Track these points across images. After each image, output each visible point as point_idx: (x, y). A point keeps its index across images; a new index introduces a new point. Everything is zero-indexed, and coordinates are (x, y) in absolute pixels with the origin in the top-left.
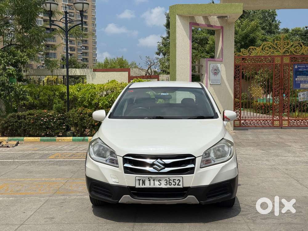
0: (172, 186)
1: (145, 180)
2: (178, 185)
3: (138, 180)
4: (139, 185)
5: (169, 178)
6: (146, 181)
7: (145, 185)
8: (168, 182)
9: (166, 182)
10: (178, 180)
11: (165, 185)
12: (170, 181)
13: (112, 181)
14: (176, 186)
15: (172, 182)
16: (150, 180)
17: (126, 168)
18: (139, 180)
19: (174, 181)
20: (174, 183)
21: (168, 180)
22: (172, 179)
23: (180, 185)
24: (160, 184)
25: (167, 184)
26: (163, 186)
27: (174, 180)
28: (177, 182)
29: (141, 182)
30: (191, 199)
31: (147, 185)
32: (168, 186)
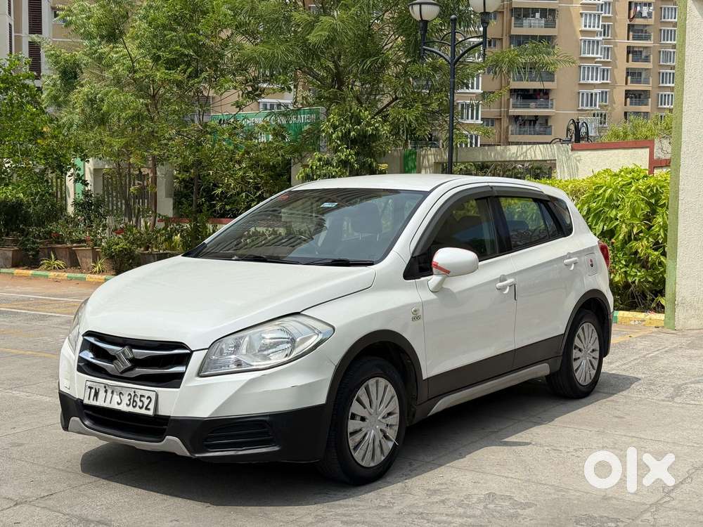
0: (137, 410)
1: (99, 389)
2: (146, 408)
3: (89, 388)
4: (89, 399)
5: (135, 392)
6: (100, 392)
7: (97, 399)
8: (132, 401)
9: (130, 400)
10: (147, 398)
11: (127, 404)
12: (136, 399)
13: (64, 384)
14: (143, 411)
15: (138, 400)
16: (106, 391)
18: (91, 388)
19: (142, 399)
20: (140, 404)
21: (133, 395)
22: (139, 393)
23: (149, 409)
24: (119, 402)
25: (129, 405)
26: (123, 408)
27: (142, 396)
28: (146, 402)
29: (93, 391)
30: (173, 443)
31: (100, 402)
32: (131, 409)
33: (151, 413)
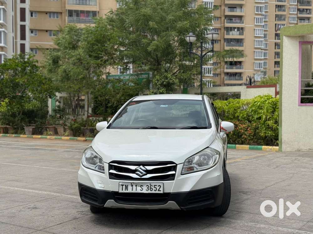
0: (153, 192)
1: (128, 185)
2: (159, 190)
3: (121, 185)
4: (122, 190)
5: (150, 184)
6: (129, 187)
7: (127, 190)
8: (149, 188)
9: (148, 188)
10: (159, 186)
11: (146, 190)
12: (151, 187)
13: (98, 186)
14: (157, 192)
15: (153, 187)
16: (132, 186)
17: (111, 174)
18: (123, 185)
19: (155, 187)
20: (155, 189)
21: (149, 186)
22: (153, 185)
23: (160, 191)
24: (142, 189)
25: (148, 190)
26: (145, 191)
27: (155, 186)
28: (158, 188)
29: (124, 187)
30: (172, 205)
31: (130, 190)
32: (149, 192)
33: (162, 192)
